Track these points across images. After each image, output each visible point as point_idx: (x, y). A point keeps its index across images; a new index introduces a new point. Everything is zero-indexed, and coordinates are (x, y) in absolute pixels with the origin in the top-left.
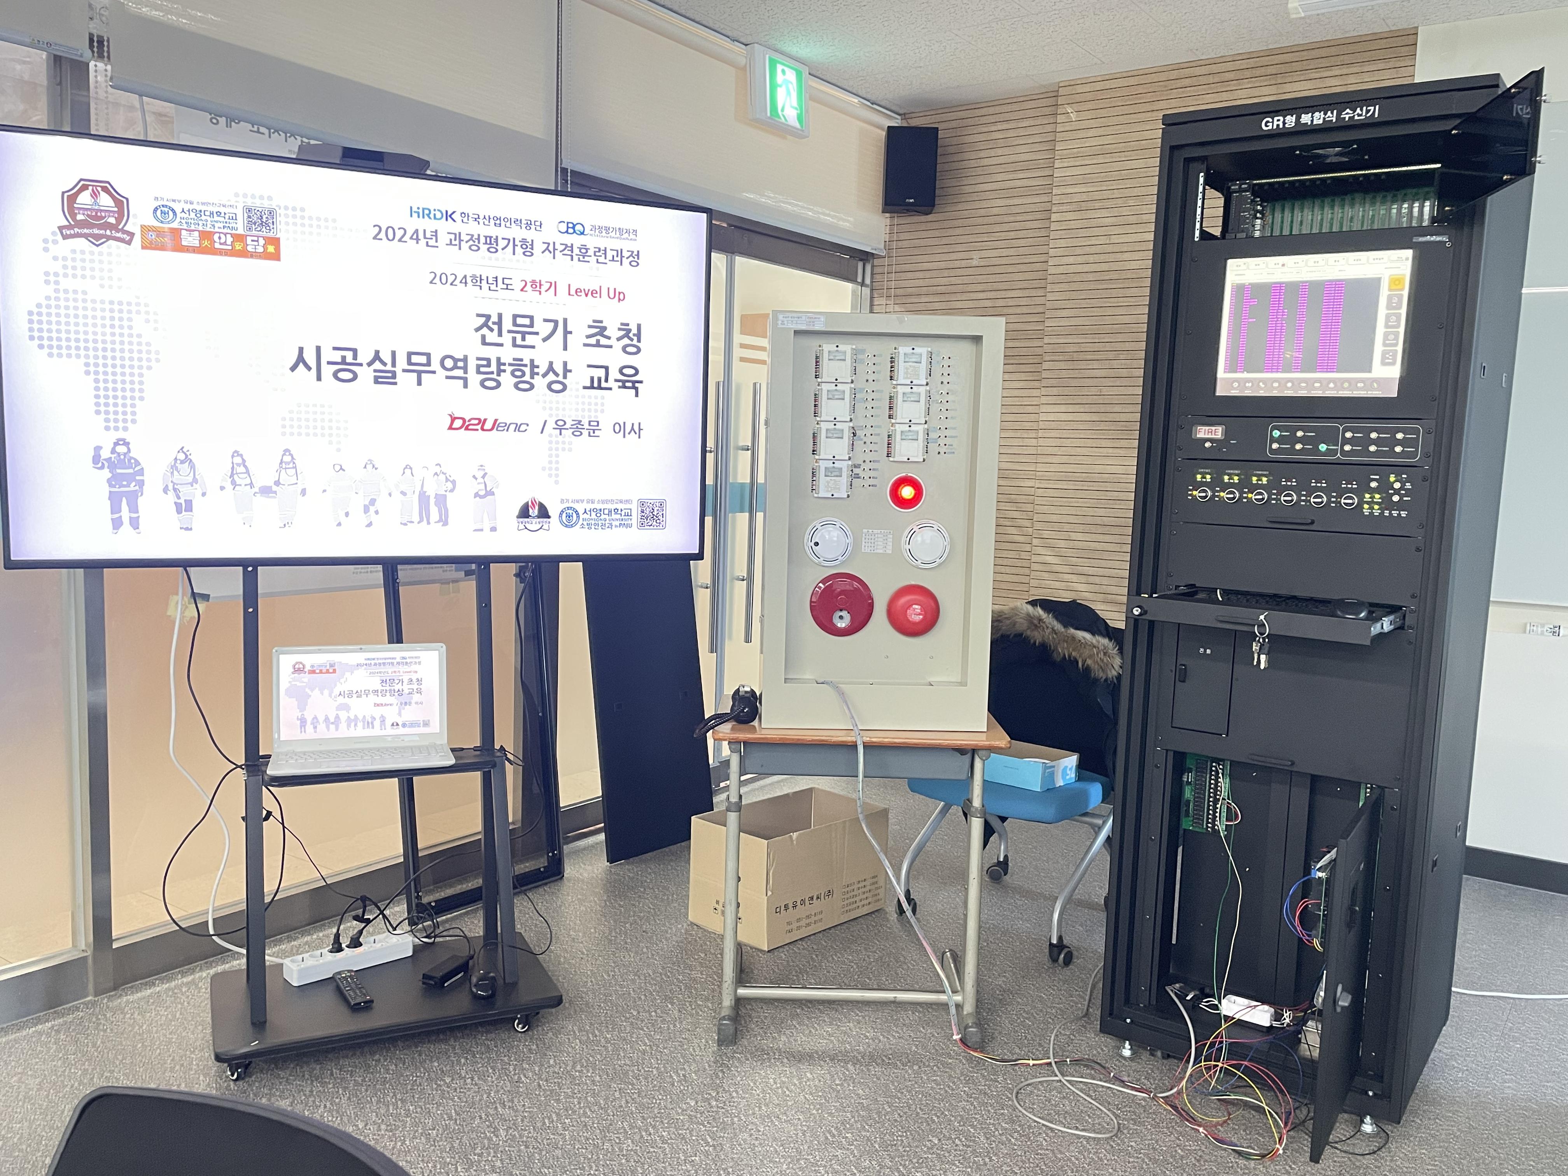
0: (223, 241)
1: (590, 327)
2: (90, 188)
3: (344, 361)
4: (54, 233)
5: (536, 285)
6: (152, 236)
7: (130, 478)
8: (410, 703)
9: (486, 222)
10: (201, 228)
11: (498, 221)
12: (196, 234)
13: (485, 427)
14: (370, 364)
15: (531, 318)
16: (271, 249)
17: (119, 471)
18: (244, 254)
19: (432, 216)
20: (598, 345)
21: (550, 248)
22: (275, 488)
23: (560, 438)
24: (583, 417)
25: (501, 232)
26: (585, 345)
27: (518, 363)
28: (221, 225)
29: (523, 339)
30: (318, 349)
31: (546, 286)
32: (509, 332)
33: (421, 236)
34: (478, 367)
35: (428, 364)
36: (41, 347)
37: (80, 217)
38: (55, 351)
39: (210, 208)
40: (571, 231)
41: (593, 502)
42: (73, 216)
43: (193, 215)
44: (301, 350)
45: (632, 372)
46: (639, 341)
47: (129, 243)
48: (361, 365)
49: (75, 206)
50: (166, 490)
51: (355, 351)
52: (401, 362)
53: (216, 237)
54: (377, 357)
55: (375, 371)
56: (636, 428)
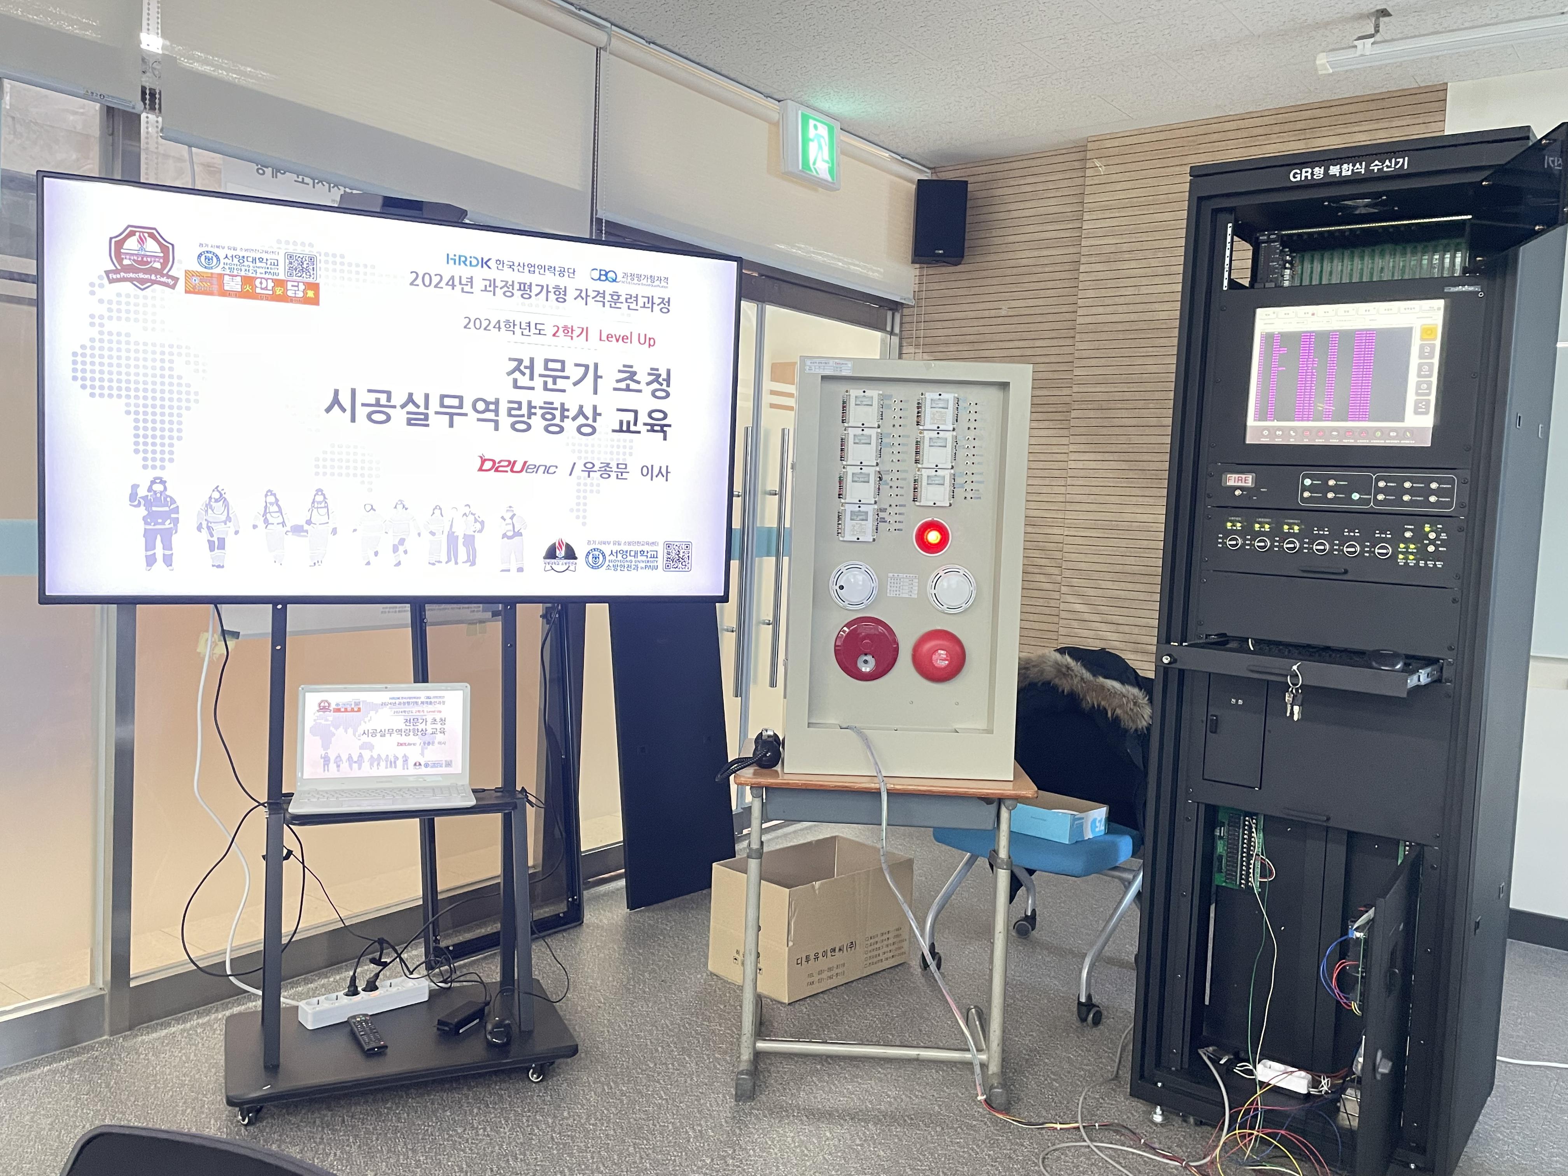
0: (264, 286)
1: (620, 371)
2: (137, 234)
3: (378, 403)
4: (100, 277)
5: (568, 331)
6: (196, 281)
7: (165, 516)
8: (433, 743)
9: (521, 269)
10: (243, 273)
11: (532, 268)
12: (239, 279)
13: (515, 469)
14: (403, 406)
15: (563, 363)
16: (310, 294)
17: (154, 509)
18: (284, 298)
19: (468, 263)
20: (628, 389)
21: (582, 295)
22: (306, 527)
23: (589, 481)
24: (612, 459)
25: (535, 279)
26: (615, 389)
27: (548, 407)
28: (263, 271)
29: (555, 383)
30: (353, 392)
31: (577, 331)
32: (541, 376)
33: (457, 282)
34: (510, 409)
35: (461, 406)
36: (84, 387)
37: (126, 262)
38: (97, 391)
39: (253, 255)
40: (603, 278)
41: (619, 544)
42: (120, 261)
43: (236, 261)
44: (336, 392)
45: (661, 415)
46: (668, 386)
47: (173, 287)
48: (394, 407)
49: (122, 251)
50: (199, 528)
51: (389, 394)
52: (434, 405)
53: (258, 282)
54: (410, 399)
55: (408, 413)
56: (664, 471)
